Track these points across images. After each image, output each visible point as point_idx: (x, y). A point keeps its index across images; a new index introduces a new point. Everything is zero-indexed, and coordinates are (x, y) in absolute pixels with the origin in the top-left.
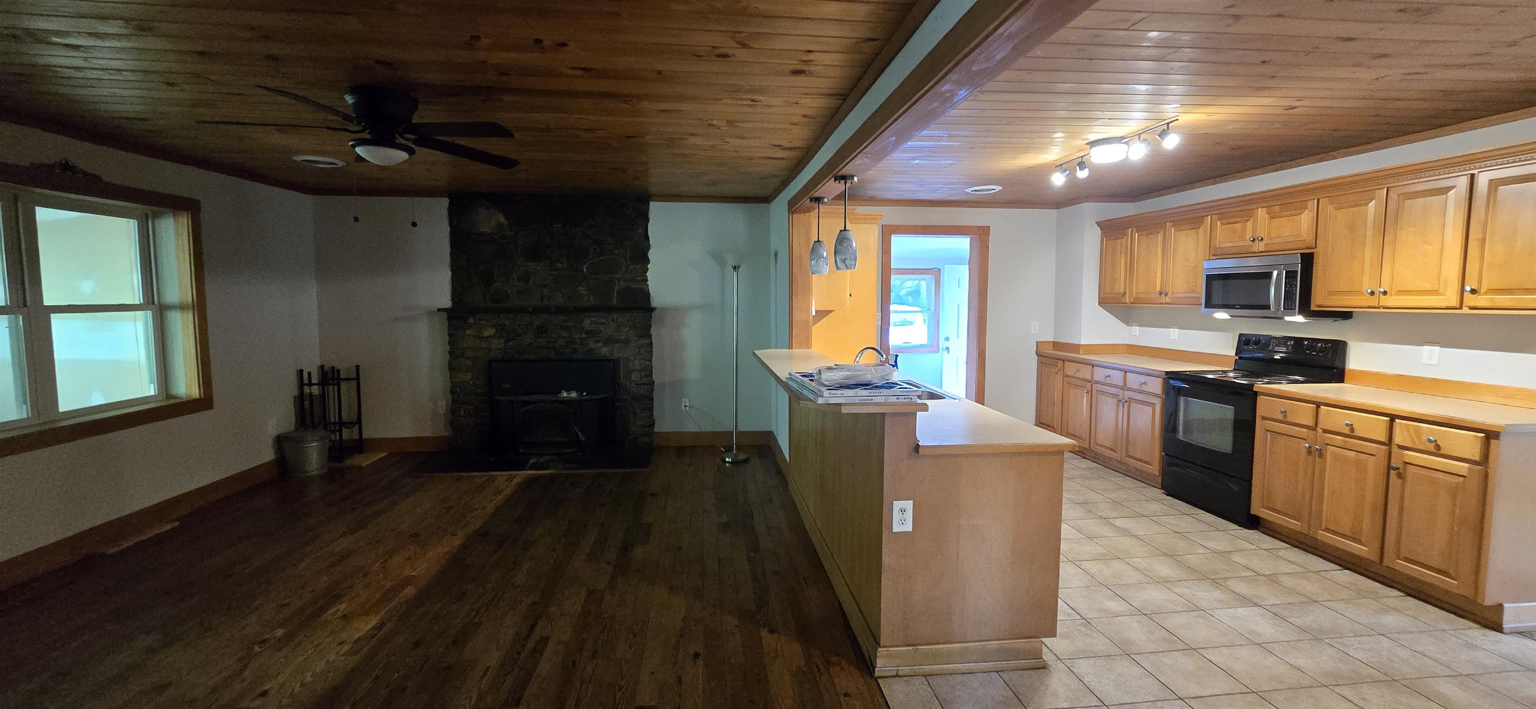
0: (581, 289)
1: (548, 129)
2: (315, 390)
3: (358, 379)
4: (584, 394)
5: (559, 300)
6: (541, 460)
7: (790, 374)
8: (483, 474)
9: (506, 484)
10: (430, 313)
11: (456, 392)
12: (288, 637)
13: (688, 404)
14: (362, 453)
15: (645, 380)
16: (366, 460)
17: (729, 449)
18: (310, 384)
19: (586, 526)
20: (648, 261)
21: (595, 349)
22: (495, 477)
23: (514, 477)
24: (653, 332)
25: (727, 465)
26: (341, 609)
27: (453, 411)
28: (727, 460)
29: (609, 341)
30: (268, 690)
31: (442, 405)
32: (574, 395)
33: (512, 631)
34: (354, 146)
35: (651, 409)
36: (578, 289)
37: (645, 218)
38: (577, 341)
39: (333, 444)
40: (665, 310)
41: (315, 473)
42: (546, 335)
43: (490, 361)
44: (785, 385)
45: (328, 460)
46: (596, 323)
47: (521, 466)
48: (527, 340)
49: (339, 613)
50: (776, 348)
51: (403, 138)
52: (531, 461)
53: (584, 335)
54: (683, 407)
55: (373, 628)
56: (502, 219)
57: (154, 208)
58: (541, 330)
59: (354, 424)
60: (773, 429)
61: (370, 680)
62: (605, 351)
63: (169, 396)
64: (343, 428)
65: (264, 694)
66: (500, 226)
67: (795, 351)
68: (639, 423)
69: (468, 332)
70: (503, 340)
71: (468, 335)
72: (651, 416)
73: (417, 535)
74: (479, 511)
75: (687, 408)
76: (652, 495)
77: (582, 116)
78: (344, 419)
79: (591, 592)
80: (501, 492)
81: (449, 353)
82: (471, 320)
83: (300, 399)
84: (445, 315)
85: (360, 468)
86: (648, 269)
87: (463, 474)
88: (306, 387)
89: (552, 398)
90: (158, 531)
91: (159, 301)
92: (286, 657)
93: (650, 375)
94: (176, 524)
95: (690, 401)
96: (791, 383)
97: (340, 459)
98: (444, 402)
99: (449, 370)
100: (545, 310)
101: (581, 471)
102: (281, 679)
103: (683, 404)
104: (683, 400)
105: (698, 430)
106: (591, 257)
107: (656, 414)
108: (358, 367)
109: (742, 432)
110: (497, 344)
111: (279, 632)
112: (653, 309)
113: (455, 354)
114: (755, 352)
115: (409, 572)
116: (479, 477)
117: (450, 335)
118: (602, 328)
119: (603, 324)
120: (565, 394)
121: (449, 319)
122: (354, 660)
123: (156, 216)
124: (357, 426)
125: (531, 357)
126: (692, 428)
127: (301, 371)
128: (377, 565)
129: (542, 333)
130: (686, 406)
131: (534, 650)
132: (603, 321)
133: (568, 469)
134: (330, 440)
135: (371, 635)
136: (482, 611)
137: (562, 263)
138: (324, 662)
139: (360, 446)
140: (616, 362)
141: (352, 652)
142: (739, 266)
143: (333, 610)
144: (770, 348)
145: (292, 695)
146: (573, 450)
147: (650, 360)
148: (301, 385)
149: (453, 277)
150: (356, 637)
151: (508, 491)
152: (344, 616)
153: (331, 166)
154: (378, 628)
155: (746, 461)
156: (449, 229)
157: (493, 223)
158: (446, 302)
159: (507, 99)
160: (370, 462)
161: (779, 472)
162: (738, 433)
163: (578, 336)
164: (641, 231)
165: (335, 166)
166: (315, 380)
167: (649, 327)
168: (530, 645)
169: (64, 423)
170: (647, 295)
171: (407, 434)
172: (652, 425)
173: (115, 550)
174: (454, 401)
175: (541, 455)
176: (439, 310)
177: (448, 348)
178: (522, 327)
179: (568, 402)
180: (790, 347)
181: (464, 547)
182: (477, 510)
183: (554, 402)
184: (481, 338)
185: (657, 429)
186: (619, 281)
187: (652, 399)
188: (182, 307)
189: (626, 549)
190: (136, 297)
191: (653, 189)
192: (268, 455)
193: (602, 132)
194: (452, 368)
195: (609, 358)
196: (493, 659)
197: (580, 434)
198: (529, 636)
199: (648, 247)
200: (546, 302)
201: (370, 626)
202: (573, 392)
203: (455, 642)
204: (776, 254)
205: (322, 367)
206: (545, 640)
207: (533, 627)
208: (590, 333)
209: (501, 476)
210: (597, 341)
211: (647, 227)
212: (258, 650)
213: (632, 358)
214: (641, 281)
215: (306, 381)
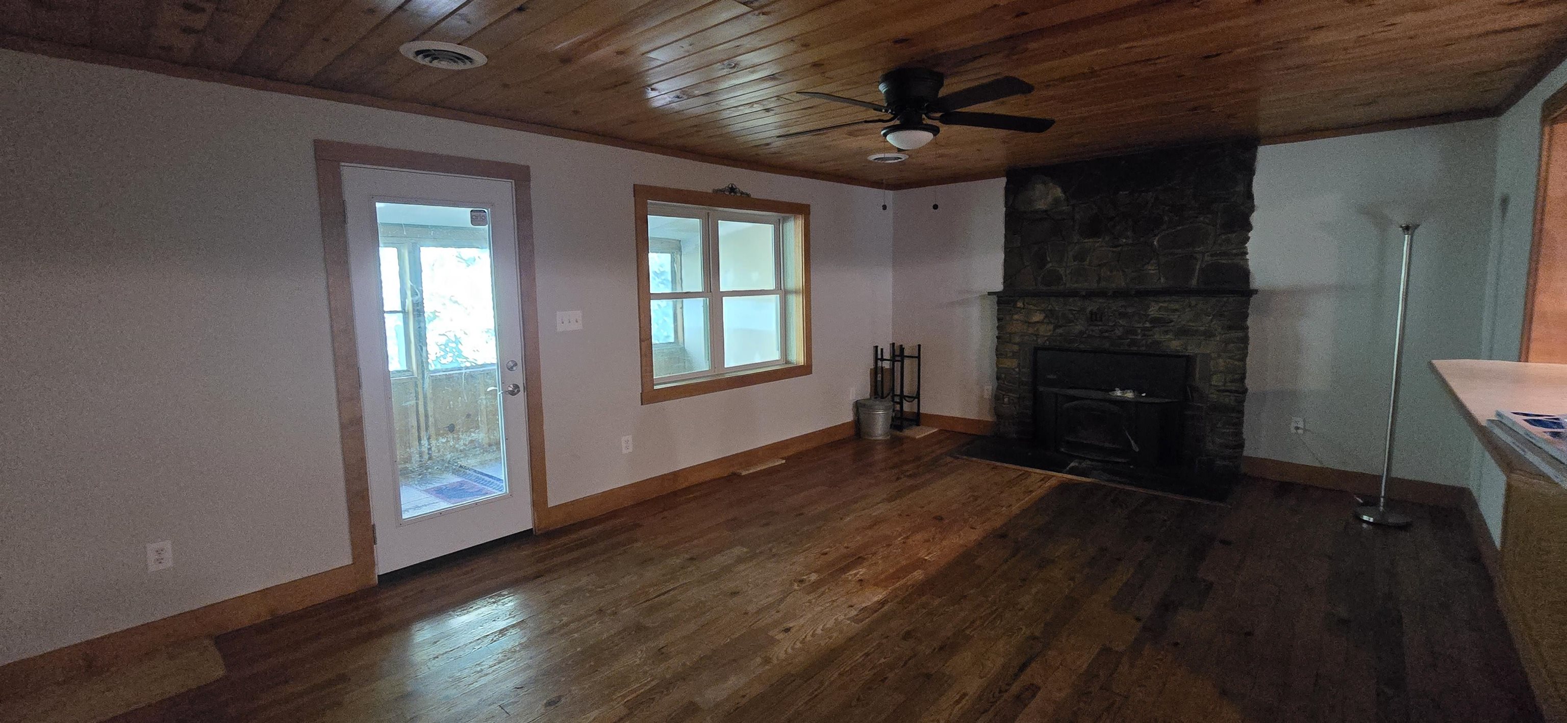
0: (1150, 268)
1: (1093, 73)
2: (887, 365)
3: (919, 357)
4: (1144, 395)
5: (1120, 281)
6: (1084, 465)
7: (1499, 414)
8: (1018, 467)
9: (1039, 484)
10: (983, 297)
11: (1001, 376)
12: (815, 586)
13: (1301, 425)
14: (919, 425)
15: (1233, 387)
16: (920, 433)
17: (1371, 502)
18: (882, 359)
19: (1119, 560)
20: (1249, 227)
21: (1161, 342)
22: (1029, 474)
23: (1050, 477)
24: (1249, 322)
25: (1365, 526)
26: (861, 573)
27: (997, 398)
28: (1365, 518)
29: (1183, 332)
30: (791, 628)
31: (989, 389)
32: (1130, 395)
33: (1000, 661)
34: (885, 135)
35: (1239, 424)
36: (1146, 267)
37: (1249, 170)
38: (1139, 331)
39: (895, 414)
40: (1272, 293)
41: (880, 438)
42: (1100, 323)
43: (1036, 349)
44: (1483, 433)
45: (891, 428)
46: (1166, 309)
47: (1059, 467)
48: (1078, 327)
49: (858, 576)
50: (1490, 358)
51: (929, 118)
52: (1072, 464)
53: (1148, 325)
54: (1293, 431)
55: (878, 602)
56: (1058, 192)
57: (783, 215)
58: (1094, 317)
59: (915, 398)
60: (1473, 486)
61: (861, 654)
62: (1175, 345)
63: (787, 362)
64: (904, 401)
65: (787, 630)
66: (1057, 201)
67: (1534, 367)
68: (1218, 440)
69: (1016, 317)
70: (1051, 327)
71: (1017, 320)
72: (1238, 434)
73: (941, 519)
74: (1004, 508)
75: (1300, 431)
76: (1224, 542)
77: (1131, 44)
78: (905, 393)
79: (1106, 650)
80: (1032, 492)
81: (997, 337)
82: (1020, 304)
83: (876, 371)
84: (995, 298)
85: (914, 439)
86: (1249, 238)
87: (998, 464)
88: (879, 361)
89: (1100, 395)
90: (771, 465)
91: (784, 288)
92: (810, 602)
93: (1243, 378)
94: (784, 461)
95: (1304, 421)
96: (1497, 431)
97: (900, 428)
98: (991, 387)
99: (997, 355)
100: (1102, 294)
101: (1128, 488)
102: (802, 621)
103: (1293, 425)
104: (1294, 419)
105: (1318, 465)
106: (1165, 227)
107: (1247, 432)
108: (919, 346)
109: (1402, 481)
110: (1045, 330)
111: (814, 577)
112: (1250, 292)
113: (1003, 338)
114: (1434, 362)
115: (923, 554)
116: (1013, 470)
117: (999, 320)
118: (1174, 317)
119: (1176, 310)
120: (1118, 393)
121: (999, 303)
122: (857, 627)
123: (785, 220)
124: (916, 400)
125: (1082, 346)
126: (1304, 459)
127: (877, 347)
128: (899, 539)
129: (1096, 320)
130: (1297, 428)
131: (1018, 697)
132: (1177, 307)
133: (1114, 481)
134: (894, 411)
135: (874, 609)
136: (978, 623)
137: (1127, 238)
138: (833, 621)
139: (917, 419)
140: (1189, 360)
141: (855, 619)
142: (1417, 226)
143: (855, 572)
144: (1476, 356)
145: (803, 642)
146: (1123, 460)
147: (1243, 359)
148: (876, 359)
149: (1005, 260)
150: (864, 605)
151: (1038, 493)
152: (861, 580)
153: (896, 161)
154: (882, 603)
155: (1405, 527)
156: (1004, 209)
157: (1050, 199)
158: (998, 285)
159: (1033, 45)
160: (923, 435)
161: (1476, 558)
162: (1391, 481)
163: (1141, 325)
164: (1240, 188)
165: (900, 160)
166: (887, 355)
167: (1246, 316)
168: (1015, 688)
169: (727, 376)
170: (1245, 274)
171: (957, 414)
172: (1241, 446)
173: (747, 472)
174: (999, 388)
175: (1084, 459)
176: (990, 294)
177: (997, 333)
178: (1074, 312)
179: (1122, 403)
180: (1523, 355)
181: (980, 544)
182: (1002, 507)
183: (1105, 400)
184: (1029, 323)
185: (1248, 452)
186: (1204, 256)
187: (1241, 412)
188: (796, 292)
189: (1166, 607)
190: (771, 285)
191: (1263, 128)
192: (847, 416)
193: (1163, 60)
194: (1000, 354)
195: (1180, 354)
196: (973, 686)
197: (1132, 442)
198: (1016, 676)
199: (1252, 209)
200: (1103, 284)
201: (876, 599)
202: (1129, 391)
203: (941, 648)
204: (1505, 201)
205: (893, 344)
206: (1033, 690)
207: (1023, 667)
208: (1156, 321)
209: (1037, 473)
210: (1166, 332)
211: (1251, 181)
212: (797, 588)
213: (1213, 355)
214: (1236, 255)
215: (879, 357)
